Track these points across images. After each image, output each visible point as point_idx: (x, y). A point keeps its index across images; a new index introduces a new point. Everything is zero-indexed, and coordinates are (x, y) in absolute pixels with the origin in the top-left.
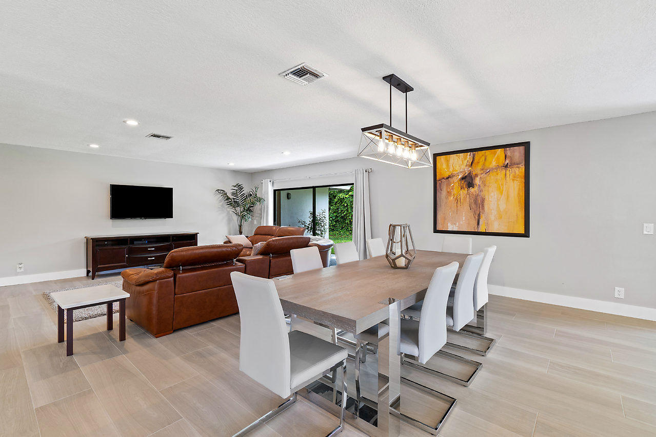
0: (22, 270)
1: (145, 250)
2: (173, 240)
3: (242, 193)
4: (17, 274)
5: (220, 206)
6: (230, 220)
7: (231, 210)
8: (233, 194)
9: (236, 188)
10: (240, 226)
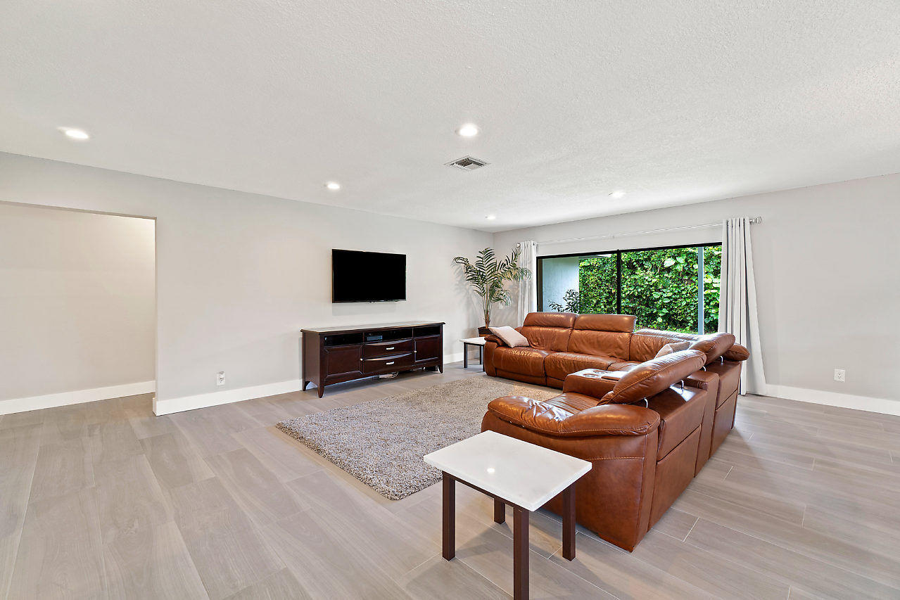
0: (223, 383)
1: (382, 351)
2: (416, 335)
3: (489, 263)
4: (216, 389)
5: (457, 283)
6: (469, 303)
7: (473, 287)
8: (478, 264)
9: (482, 256)
10: (487, 313)
